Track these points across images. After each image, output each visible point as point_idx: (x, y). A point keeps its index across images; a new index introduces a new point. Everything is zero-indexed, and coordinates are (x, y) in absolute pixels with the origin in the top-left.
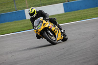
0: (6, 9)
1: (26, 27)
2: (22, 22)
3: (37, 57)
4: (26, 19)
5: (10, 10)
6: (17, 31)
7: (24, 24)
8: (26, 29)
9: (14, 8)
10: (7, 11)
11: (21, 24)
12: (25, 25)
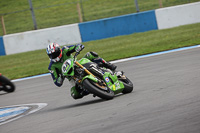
0: (117, 9)
1: (158, 45)
2: (150, 36)
3: (179, 106)
4: (157, 28)
5: (125, 11)
6: (139, 53)
7: (153, 39)
8: (157, 49)
9: (134, 6)
10: (120, 13)
11: (148, 40)
12: (156, 41)
